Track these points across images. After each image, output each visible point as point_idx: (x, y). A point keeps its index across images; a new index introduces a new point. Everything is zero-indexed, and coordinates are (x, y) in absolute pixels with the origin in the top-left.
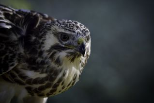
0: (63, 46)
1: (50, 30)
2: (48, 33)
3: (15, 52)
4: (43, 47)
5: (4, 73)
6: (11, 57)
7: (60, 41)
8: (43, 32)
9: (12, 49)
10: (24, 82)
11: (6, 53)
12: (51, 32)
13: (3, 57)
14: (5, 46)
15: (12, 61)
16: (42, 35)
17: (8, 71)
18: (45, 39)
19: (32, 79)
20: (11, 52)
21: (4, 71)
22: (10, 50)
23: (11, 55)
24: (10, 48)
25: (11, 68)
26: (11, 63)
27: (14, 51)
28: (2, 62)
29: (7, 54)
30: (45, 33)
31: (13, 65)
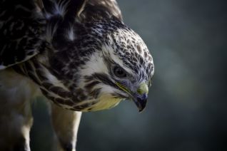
0: (114, 81)
1: (100, 49)
2: (96, 53)
3: (37, 35)
4: (82, 68)
5: (17, 63)
6: (30, 41)
7: (110, 73)
8: (88, 48)
9: (33, 30)
10: (41, 82)
11: (25, 35)
12: (101, 55)
13: (19, 40)
14: (23, 25)
15: (30, 47)
16: (86, 52)
17: (23, 61)
18: (88, 60)
19: (51, 85)
20: (31, 34)
21: (17, 61)
22: (30, 31)
23: (30, 39)
24: (30, 28)
25: (28, 57)
26: (29, 51)
27: (35, 33)
28: (17, 47)
29: (25, 37)
30: (91, 51)
31: (31, 53)
